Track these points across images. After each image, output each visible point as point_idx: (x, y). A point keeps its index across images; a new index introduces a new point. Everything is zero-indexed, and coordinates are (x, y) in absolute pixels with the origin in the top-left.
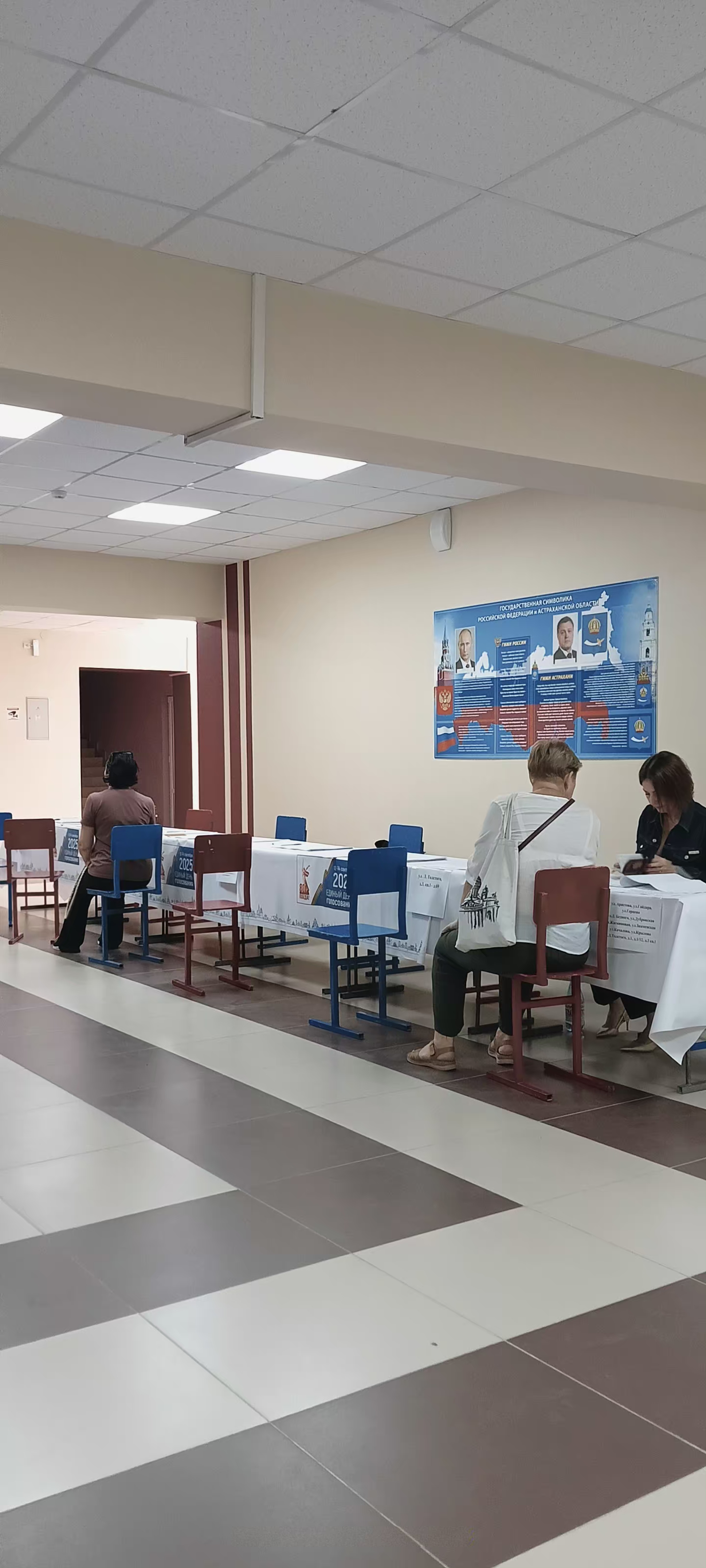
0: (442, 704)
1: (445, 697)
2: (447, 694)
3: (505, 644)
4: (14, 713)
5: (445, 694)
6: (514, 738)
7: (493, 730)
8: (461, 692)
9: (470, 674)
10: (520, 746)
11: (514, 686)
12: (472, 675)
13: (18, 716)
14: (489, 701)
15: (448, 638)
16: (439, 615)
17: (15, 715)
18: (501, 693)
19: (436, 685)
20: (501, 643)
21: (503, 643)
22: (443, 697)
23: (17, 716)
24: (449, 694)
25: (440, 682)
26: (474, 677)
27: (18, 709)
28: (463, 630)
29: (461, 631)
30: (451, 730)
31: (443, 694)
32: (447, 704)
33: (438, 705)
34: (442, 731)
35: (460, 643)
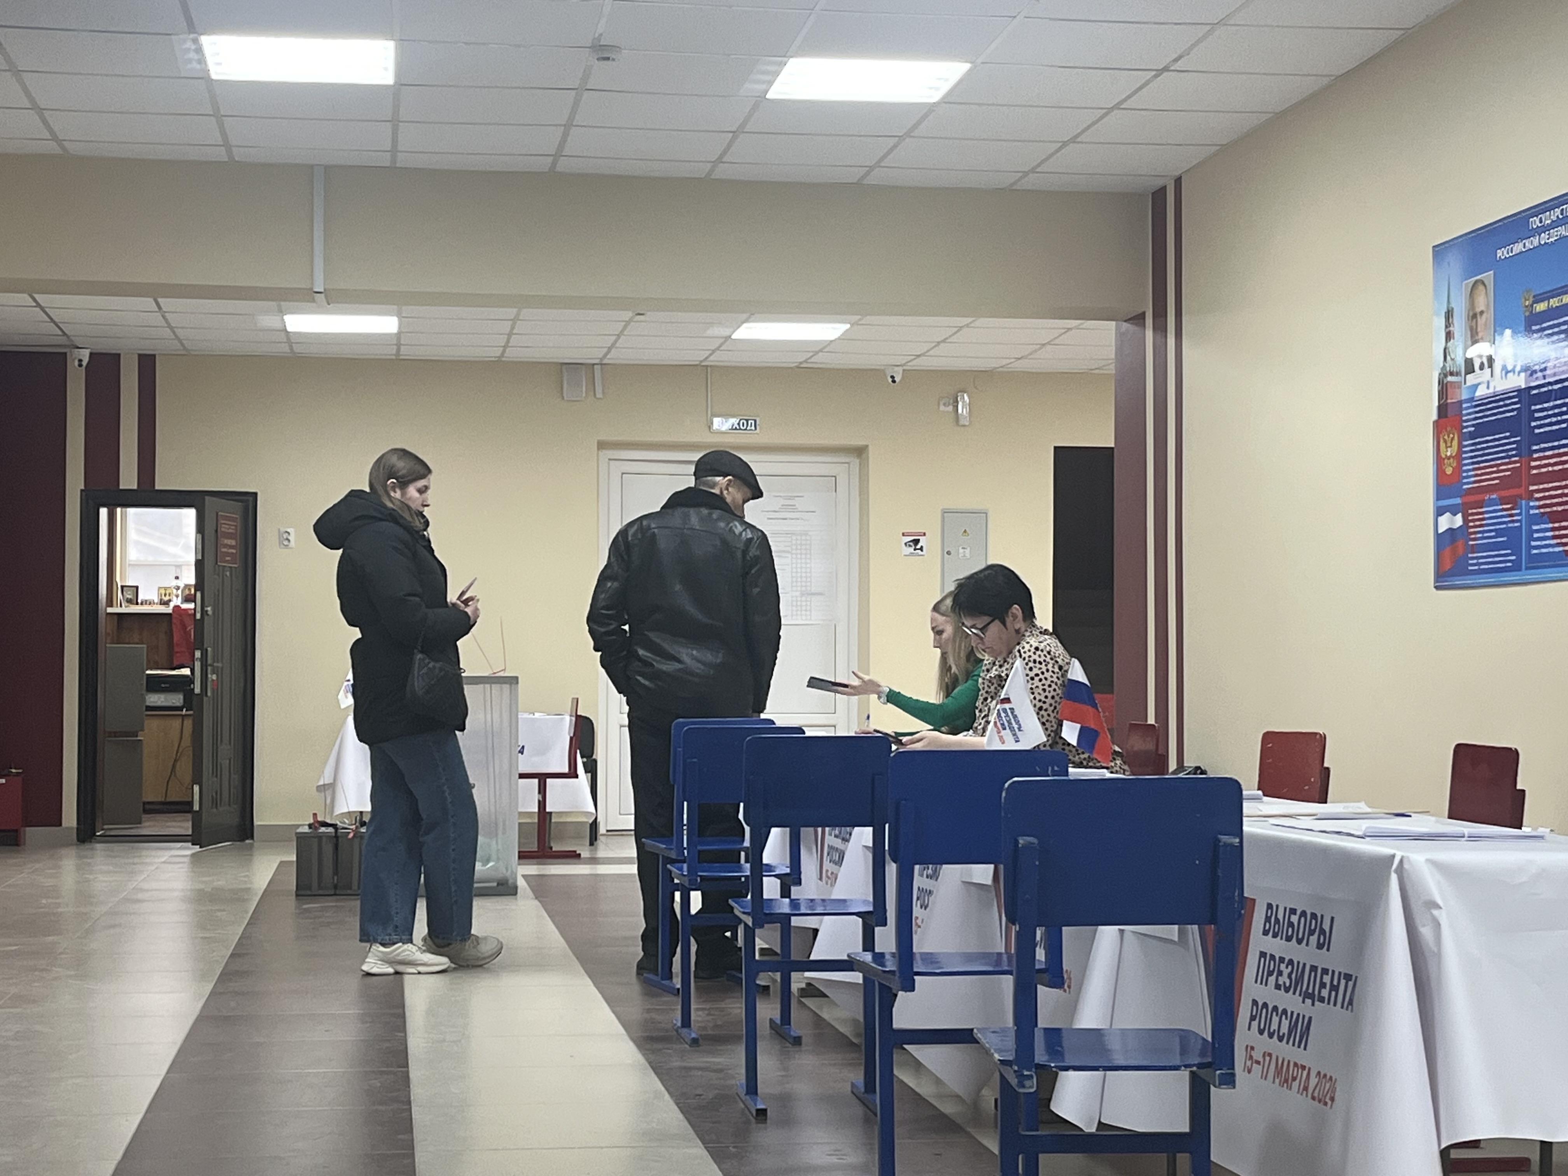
0: (1444, 459)
1: (1449, 444)
2: (1451, 436)
3: (1541, 307)
4: (916, 542)
5: (1448, 437)
6: (1553, 529)
7: (1519, 514)
8: (1473, 429)
9: (1485, 385)
10: (1561, 549)
11: (1551, 404)
12: (1488, 388)
13: (924, 549)
14: (1514, 446)
15: (1453, 305)
16: (1440, 251)
17: (918, 547)
18: (1533, 424)
19: (1435, 417)
20: (1532, 306)
21: (1535, 305)
22: (1445, 441)
23: (921, 549)
24: (1454, 434)
25: (1443, 409)
26: (1491, 390)
27: (924, 534)
28: (1476, 282)
29: (1471, 285)
30: (1458, 521)
31: (1446, 437)
32: (1452, 460)
33: (1439, 461)
34: (1446, 522)
35: (1471, 314)
